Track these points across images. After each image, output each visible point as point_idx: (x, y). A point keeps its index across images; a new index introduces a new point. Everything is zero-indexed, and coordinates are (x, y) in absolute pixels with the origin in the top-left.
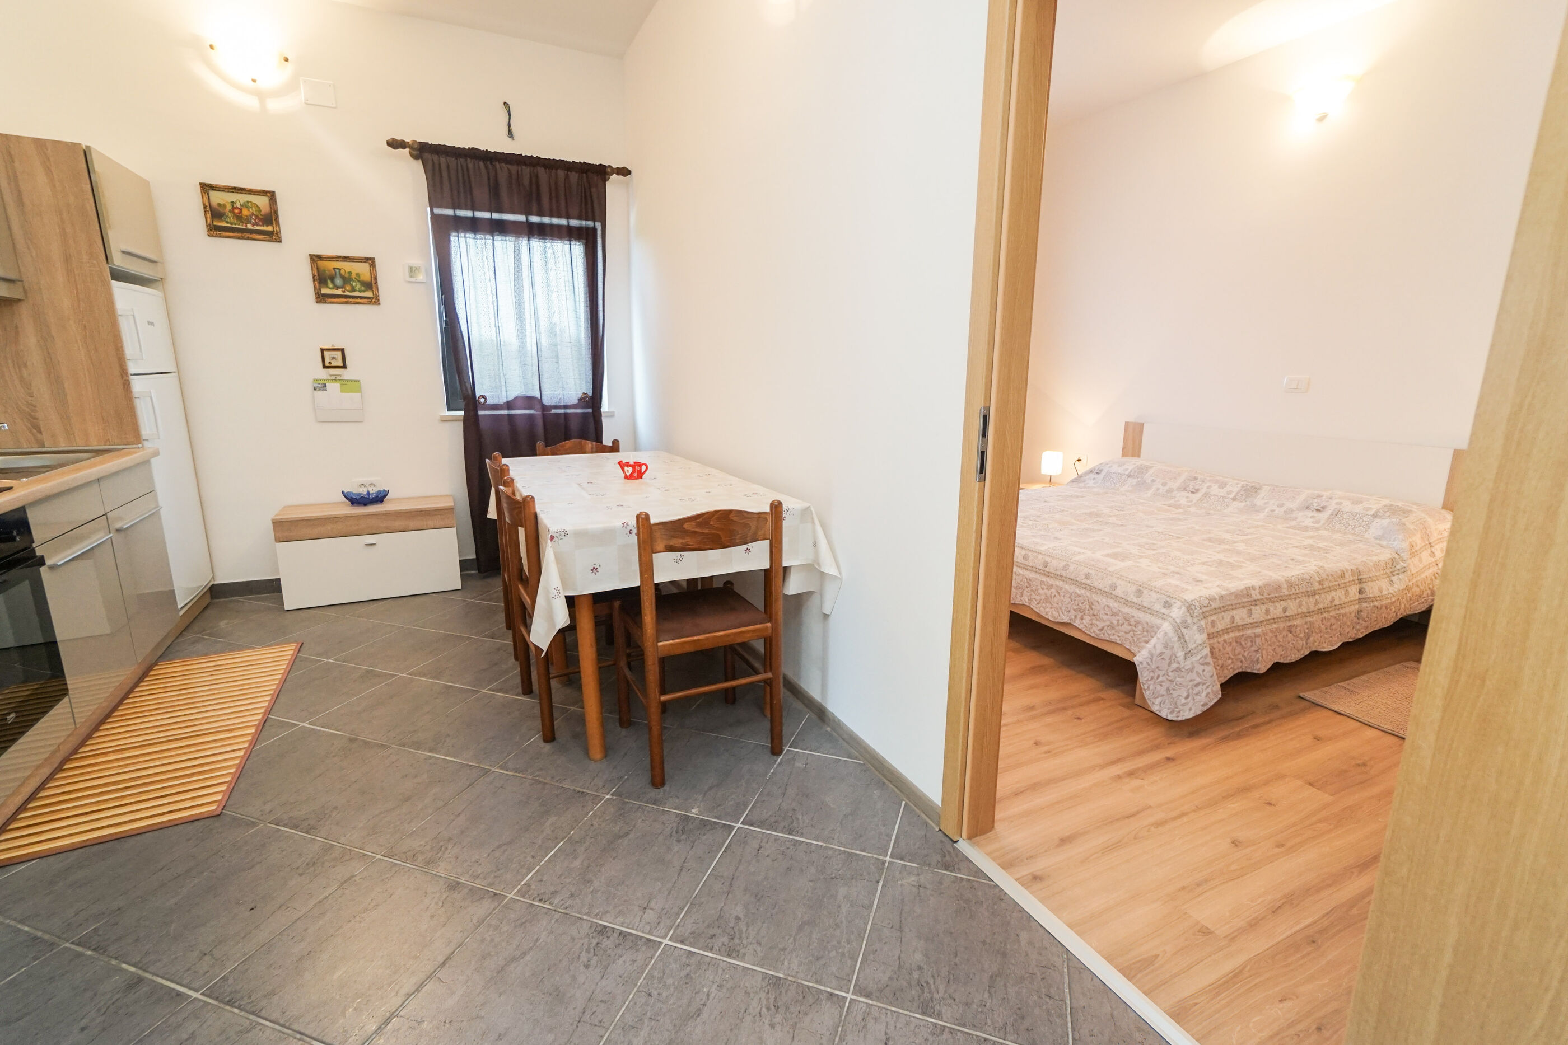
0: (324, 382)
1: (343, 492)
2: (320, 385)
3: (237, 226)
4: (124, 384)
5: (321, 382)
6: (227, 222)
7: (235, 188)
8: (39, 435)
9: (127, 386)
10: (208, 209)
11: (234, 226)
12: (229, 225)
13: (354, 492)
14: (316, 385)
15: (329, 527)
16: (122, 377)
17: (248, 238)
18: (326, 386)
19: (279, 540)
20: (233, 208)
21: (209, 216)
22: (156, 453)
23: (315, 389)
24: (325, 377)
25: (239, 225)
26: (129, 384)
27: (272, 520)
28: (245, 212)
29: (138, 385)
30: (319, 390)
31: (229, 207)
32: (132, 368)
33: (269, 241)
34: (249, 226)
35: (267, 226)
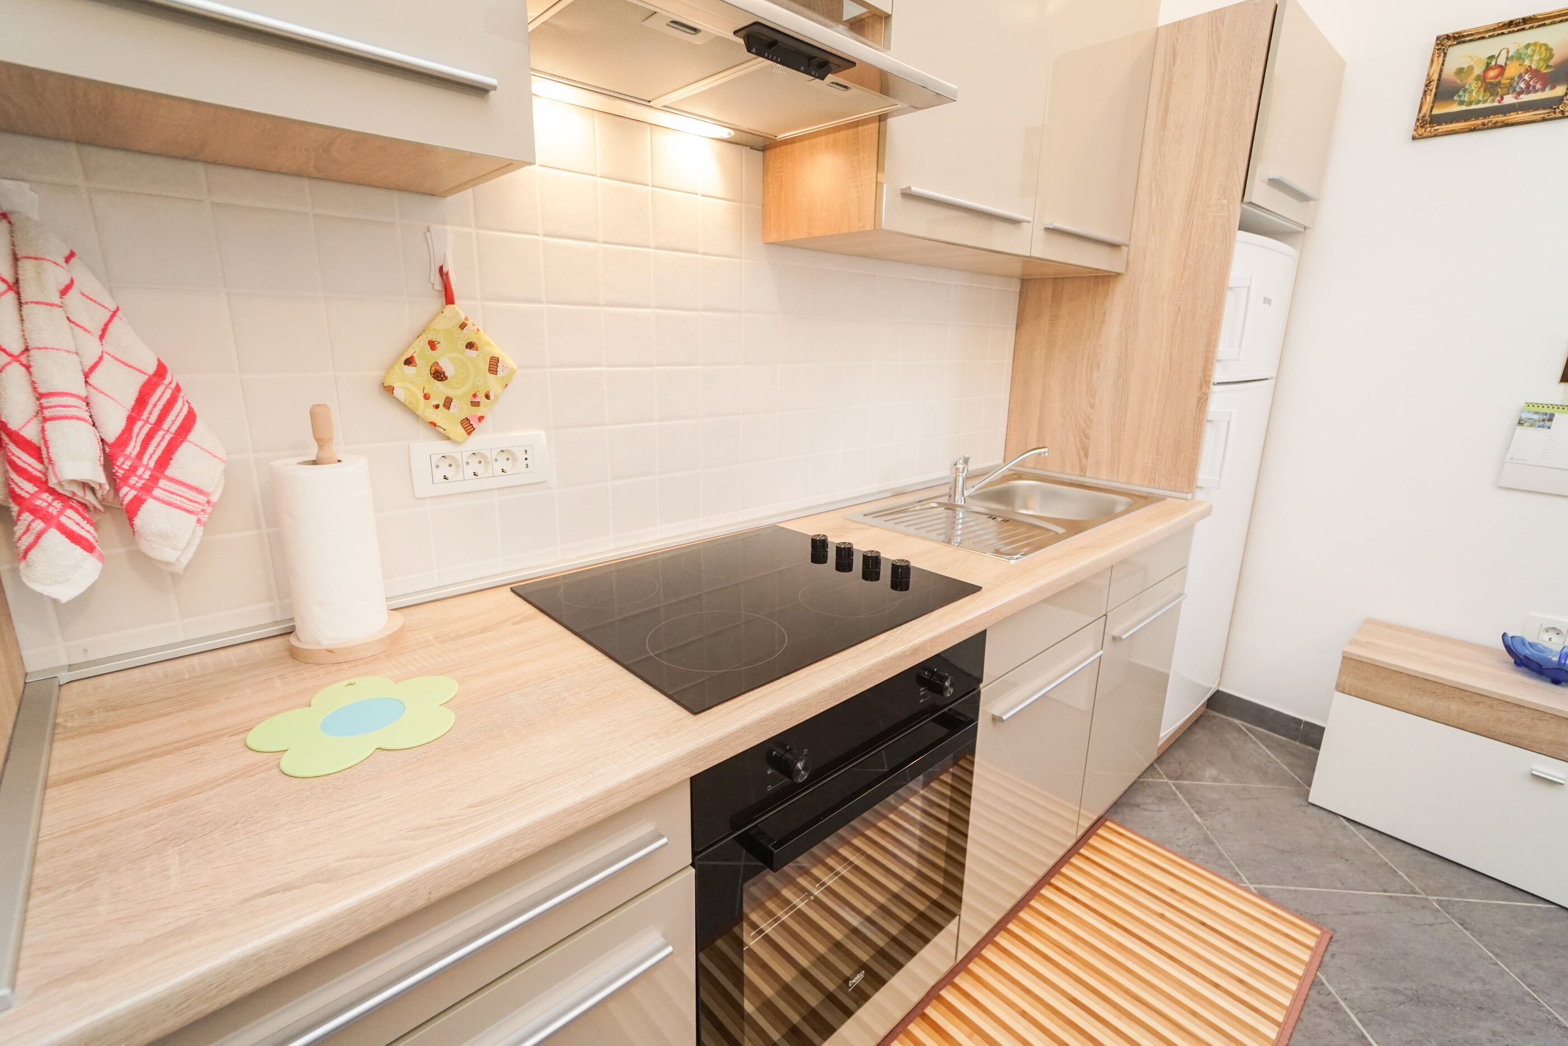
0: (1550, 411)
1: (1504, 635)
2: (1536, 417)
3: (1481, 106)
4: (1200, 398)
5: (1545, 410)
6: (1461, 103)
7: (1510, 24)
8: (1084, 459)
9: (1203, 400)
10: (1434, 85)
11: (1473, 107)
12: (1464, 108)
13: (1529, 639)
14: (1524, 416)
15: (1455, 707)
16: (1201, 387)
17: (1496, 126)
18: (1550, 420)
19: (1340, 688)
20: (1488, 67)
21: (1429, 98)
22: (1207, 513)
23: (1520, 423)
24: (1558, 401)
25: (1485, 101)
26: (1206, 400)
27: (1344, 652)
28: (1513, 70)
29: (1219, 401)
30: (1532, 425)
31: (1478, 71)
32: (1219, 374)
33: (1544, 120)
34: (1509, 99)
35: (1553, 88)
